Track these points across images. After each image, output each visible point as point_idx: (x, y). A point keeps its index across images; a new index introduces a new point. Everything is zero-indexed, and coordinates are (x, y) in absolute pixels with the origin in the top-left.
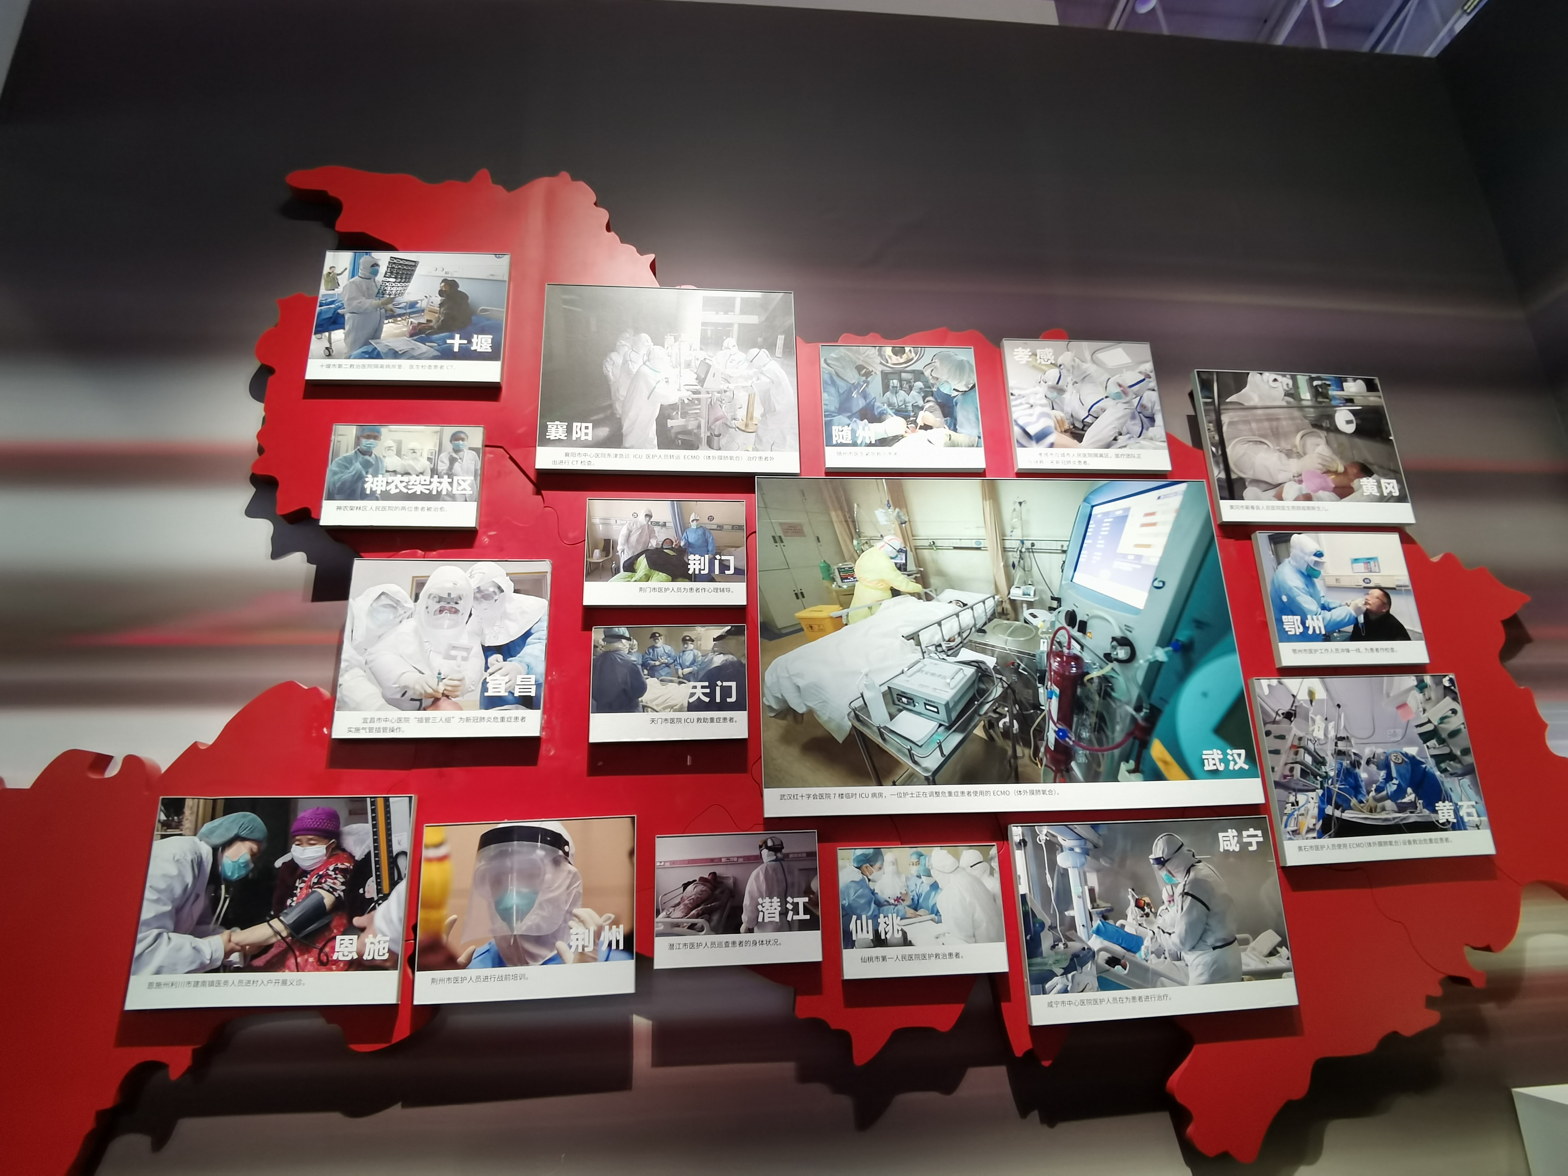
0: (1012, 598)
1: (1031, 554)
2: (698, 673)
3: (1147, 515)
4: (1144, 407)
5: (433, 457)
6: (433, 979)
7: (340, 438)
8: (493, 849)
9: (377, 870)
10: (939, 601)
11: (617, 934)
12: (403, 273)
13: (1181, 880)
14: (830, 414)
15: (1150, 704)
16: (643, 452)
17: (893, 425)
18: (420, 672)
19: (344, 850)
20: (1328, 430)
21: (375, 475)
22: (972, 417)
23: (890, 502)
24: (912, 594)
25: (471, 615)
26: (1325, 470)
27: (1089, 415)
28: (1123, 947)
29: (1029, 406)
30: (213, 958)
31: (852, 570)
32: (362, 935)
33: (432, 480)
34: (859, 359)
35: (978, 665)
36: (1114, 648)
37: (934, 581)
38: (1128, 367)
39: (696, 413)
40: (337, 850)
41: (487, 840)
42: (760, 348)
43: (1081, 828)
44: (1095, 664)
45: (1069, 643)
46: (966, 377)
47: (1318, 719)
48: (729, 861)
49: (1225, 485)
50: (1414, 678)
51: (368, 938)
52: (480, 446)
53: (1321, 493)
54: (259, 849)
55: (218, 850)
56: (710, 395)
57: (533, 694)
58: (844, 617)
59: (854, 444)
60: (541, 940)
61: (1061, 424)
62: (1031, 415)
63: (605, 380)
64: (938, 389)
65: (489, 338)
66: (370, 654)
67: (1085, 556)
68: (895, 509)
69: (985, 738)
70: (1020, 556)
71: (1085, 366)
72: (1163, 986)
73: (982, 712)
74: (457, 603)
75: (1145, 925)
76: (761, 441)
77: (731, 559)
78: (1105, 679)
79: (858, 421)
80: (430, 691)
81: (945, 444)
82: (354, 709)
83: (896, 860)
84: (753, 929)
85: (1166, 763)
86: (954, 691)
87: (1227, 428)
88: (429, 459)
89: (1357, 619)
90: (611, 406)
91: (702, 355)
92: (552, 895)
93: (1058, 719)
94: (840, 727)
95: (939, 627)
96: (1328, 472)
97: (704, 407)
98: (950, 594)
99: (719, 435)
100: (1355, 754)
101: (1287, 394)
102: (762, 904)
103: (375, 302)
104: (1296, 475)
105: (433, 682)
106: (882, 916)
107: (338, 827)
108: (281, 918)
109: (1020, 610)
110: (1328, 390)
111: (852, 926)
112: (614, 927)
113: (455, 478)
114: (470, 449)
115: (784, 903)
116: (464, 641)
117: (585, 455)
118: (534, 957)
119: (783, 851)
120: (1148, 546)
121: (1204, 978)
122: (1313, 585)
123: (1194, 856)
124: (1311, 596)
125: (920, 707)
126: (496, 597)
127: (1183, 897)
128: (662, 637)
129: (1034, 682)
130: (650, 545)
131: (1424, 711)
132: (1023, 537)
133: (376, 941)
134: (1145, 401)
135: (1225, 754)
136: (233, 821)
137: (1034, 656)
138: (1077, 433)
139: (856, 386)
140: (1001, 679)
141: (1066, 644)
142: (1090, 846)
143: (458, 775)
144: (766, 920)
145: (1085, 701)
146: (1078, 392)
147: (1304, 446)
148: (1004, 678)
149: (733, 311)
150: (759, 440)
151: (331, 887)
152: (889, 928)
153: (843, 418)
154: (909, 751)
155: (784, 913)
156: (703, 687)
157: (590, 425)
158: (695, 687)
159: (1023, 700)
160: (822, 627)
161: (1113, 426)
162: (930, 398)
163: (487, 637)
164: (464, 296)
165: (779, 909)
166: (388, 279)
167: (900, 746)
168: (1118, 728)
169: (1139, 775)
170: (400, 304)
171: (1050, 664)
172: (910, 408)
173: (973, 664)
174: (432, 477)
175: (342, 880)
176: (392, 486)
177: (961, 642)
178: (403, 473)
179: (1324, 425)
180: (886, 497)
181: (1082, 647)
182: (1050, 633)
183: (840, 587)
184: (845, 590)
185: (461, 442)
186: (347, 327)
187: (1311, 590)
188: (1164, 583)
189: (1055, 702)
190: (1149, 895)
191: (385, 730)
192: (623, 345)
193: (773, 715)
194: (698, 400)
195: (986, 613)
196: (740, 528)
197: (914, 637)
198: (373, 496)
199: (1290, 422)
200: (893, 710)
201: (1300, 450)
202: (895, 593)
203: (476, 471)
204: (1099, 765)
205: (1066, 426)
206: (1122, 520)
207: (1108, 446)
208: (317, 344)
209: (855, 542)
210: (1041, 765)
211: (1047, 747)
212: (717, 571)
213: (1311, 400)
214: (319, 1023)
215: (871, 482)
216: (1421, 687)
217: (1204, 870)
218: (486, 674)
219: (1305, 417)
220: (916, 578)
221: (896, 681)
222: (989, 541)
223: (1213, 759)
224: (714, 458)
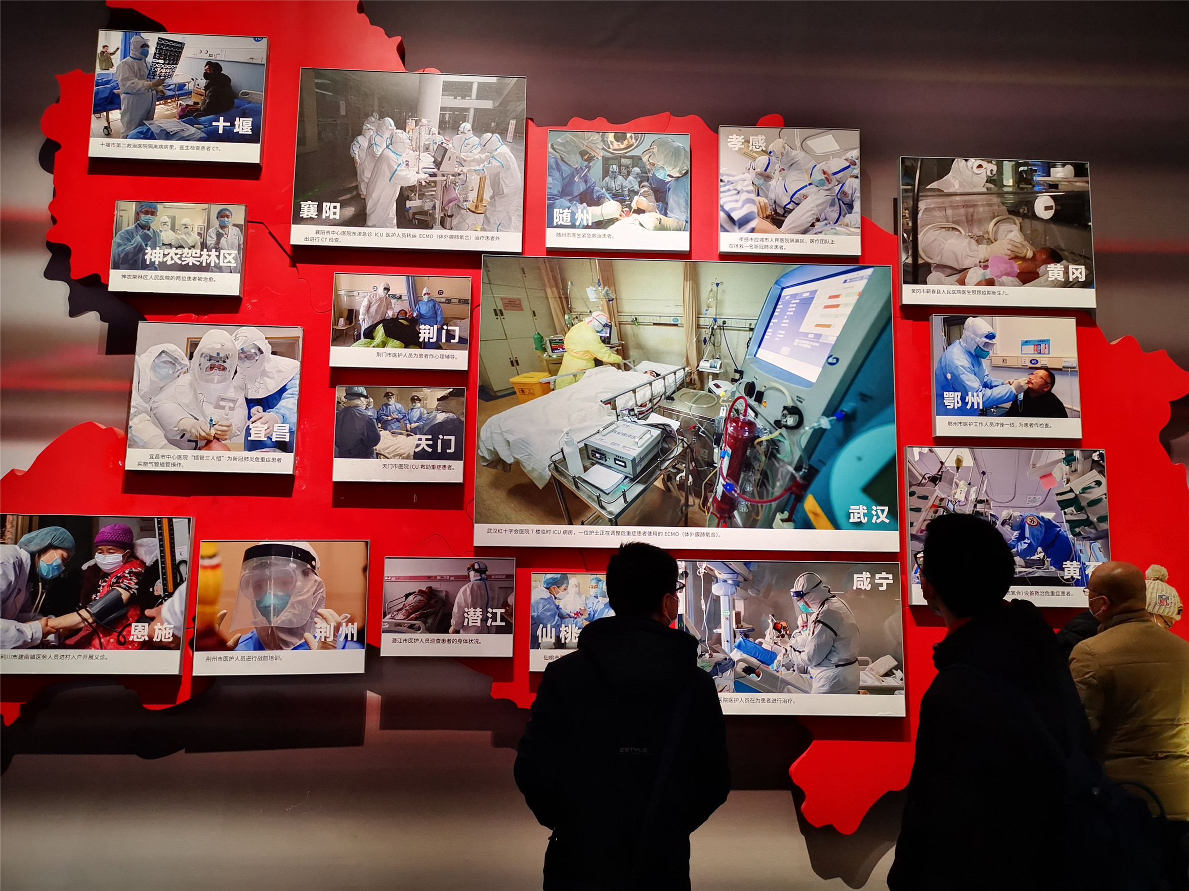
0: (700, 370)
1: (722, 331)
2: (423, 427)
3: (831, 297)
4: (845, 194)
5: (203, 232)
6: (208, 657)
7: (122, 213)
8: (255, 561)
9: (164, 574)
10: (636, 371)
11: (352, 629)
12: (170, 55)
13: (815, 610)
14: (553, 198)
15: (810, 466)
16: (384, 231)
17: (611, 207)
18: (196, 418)
19: (137, 558)
20: (1024, 216)
21: (154, 248)
22: (682, 202)
23: (601, 281)
24: (613, 365)
25: (236, 372)
26: (1013, 256)
27: (791, 201)
28: (758, 660)
29: (737, 192)
30: (34, 637)
31: (562, 341)
32: (152, 623)
33: (202, 253)
34: (583, 144)
35: (664, 427)
36: (784, 416)
37: (633, 353)
38: (835, 155)
39: (432, 195)
40: (131, 556)
41: (250, 554)
42: (493, 132)
43: (736, 565)
44: (765, 429)
45: (746, 411)
46: (680, 163)
47: (962, 484)
48: (443, 579)
49: (910, 269)
50: (1064, 452)
51: (157, 626)
52: (243, 223)
53: (1005, 278)
54: (69, 556)
55: (35, 556)
56: (445, 178)
57: (287, 440)
58: (552, 383)
59: (573, 226)
60: (291, 631)
61: (763, 208)
62: (737, 201)
63: (352, 160)
64: (654, 175)
65: (249, 121)
66: (154, 402)
67: (770, 334)
68: (604, 288)
69: (664, 489)
70: (712, 332)
71: (794, 153)
72: (789, 692)
73: (663, 468)
74: (224, 362)
75: (779, 644)
76: (489, 222)
77: (457, 329)
78: (773, 443)
79: (578, 204)
80: (203, 434)
81: (655, 227)
82: (143, 447)
83: (579, 584)
84: (459, 630)
85: (815, 514)
86: (641, 449)
87: (923, 215)
88: (199, 234)
89: (1017, 396)
90: (357, 187)
91: (440, 139)
92: (301, 598)
93: (727, 475)
94: (541, 476)
95: (633, 394)
96: (1016, 258)
97: (439, 188)
98: (646, 365)
99: (451, 216)
100: (991, 515)
101: (989, 180)
102: (467, 613)
103: (147, 83)
104: (982, 261)
105: (207, 427)
106: (563, 625)
107: (133, 540)
108: (88, 608)
109: (706, 382)
110: (1032, 176)
111: (539, 633)
112: (350, 624)
113: (222, 252)
114: (234, 225)
115: (485, 612)
116: (231, 394)
117: (333, 232)
118: (287, 644)
119: (487, 573)
120: (829, 326)
121: (826, 688)
122: (980, 364)
123: (829, 592)
124: (975, 375)
125: (610, 462)
126: (257, 358)
127: (815, 624)
128: (394, 396)
129: (711, 444)
130: (387, 315)
131: (1068, 481)
132: (716, 315)
133: (163, 628)
134: (846, 189)
135: (870, 509)
136: (46, 534)
137: (713, 421)
138: (777, 218)
139: (578, 171)
140: (682, 440)
141: (742, 412)
142: (741, 579)
143: (228, 502)
144: (470, 624)
145: (752, 460)
146: (784, 179)
147: (996, 233)
148: (685, 440)
149: (470, 96)
150: (487, 220)
151: (127, 586)
152: (569, 635)
153: (564, 201)
154: (598, 497)
155: (484, 620)
156: (427, 440)
157: (338, 205)
158: (420, 439)
159: (700, 458)
160: (532, 391)
161: (813, 212)
162: (645, 183)
163: (250, 391)
164: (227, 79)
165: (481, 617)
166: (157, 61)
167: (590, 494)
168: (778, 484)
169: (792, 524)
170: (170, 85)
171: (727, 428)
172: (626, 193)
173: (660, 426)
174: (202, 250)
175: (135, 581)
176: (168, 258)
177: (651, 408)
178: (177, 246)
179: (1021, 211)
180: (597, 276)
181: (756, 414)
182: (730, 401)
183: (550, 356)
184: (554, 360)
185: (226, 219)
186: (123, 108)
187: (976, 369)
188: (838, 360)
189: (726, 461)
190: (785, 620)
191: (168, 464)
192: (369, 129)
193: (485, 464)
194: (435, 182)
195: (676, 383)
196: (465, 302)
197: (611, 402)
198: (152, 266)
199: (986, 208)
200: (588, 463)
201: (992, 237)
202: (598, 363)
203: (239, 245)
204: (757, 514)
205: (768, 213)
206: (807, 302)
207: (805, 232)
208: (97, 123)
209: (566, 317)
210: (708, 513)
211: (715, 498)
212: (444, 340)
213: (1013, 186)
214: (119, 688)
215: (585, 262)
216: (1069, 460)
217: (836, 603)
218: (249, 423)
219: (1003, 204)
220: (617, 350)
221: (592, 439)
222: (686, 320)
223: (859, 513)
224: (446, 236)
